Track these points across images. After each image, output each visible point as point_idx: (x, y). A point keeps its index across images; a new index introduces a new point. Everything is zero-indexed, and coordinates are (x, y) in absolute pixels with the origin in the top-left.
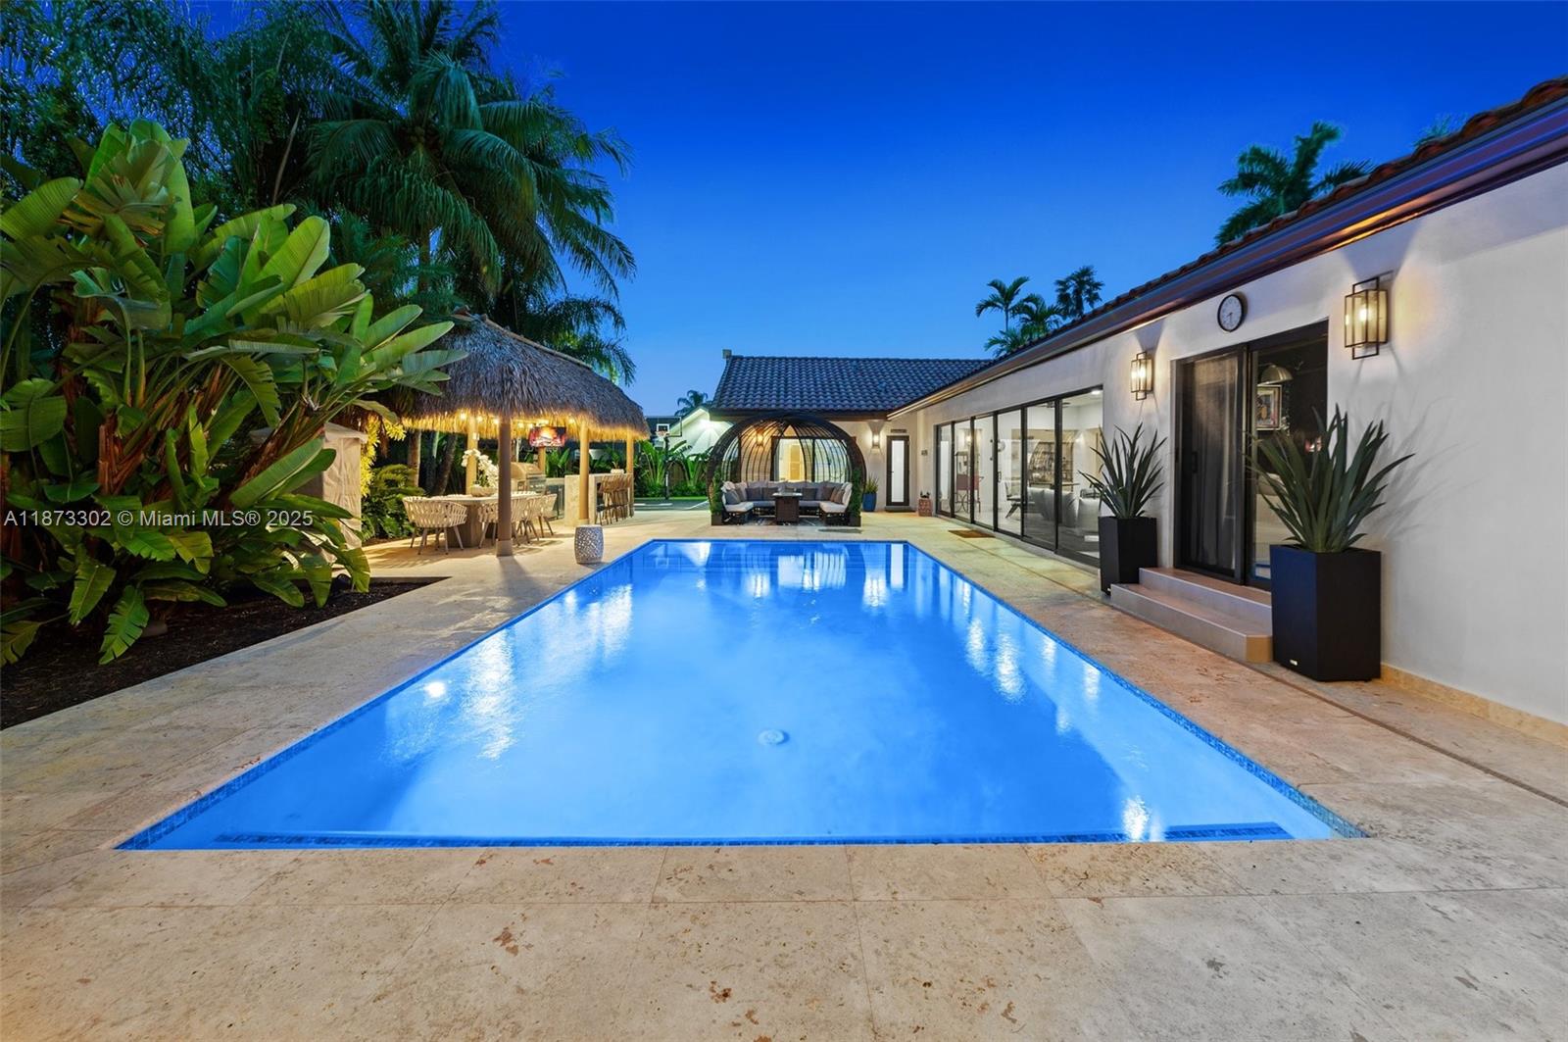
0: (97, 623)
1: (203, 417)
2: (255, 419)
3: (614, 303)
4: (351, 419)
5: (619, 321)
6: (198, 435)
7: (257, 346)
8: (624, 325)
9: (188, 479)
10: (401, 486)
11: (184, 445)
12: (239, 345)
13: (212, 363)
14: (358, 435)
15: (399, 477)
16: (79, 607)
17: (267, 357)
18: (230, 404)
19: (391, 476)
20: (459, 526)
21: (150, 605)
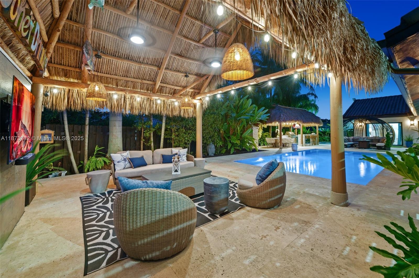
0: (230, 150)
1: (239, 126)
2: (244, 126)
3: (314, 93)
4: (257, 125)
5: (316, 97)
6: (239, 128)
7: (244, 117)
8: (317, 98)
9: (238, 134)
10: (268, 136)
11: (237, 129)
12: (242, 117)
13: (240, 119)
14: (258, 127)
15: (267, 135)
16: (229, 148)
17: (245, 118)
18: (242, 124)
19: (266, 134)
20: (274, 143)
21: (235, 149)
